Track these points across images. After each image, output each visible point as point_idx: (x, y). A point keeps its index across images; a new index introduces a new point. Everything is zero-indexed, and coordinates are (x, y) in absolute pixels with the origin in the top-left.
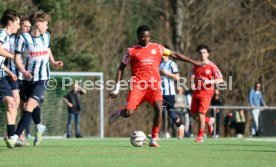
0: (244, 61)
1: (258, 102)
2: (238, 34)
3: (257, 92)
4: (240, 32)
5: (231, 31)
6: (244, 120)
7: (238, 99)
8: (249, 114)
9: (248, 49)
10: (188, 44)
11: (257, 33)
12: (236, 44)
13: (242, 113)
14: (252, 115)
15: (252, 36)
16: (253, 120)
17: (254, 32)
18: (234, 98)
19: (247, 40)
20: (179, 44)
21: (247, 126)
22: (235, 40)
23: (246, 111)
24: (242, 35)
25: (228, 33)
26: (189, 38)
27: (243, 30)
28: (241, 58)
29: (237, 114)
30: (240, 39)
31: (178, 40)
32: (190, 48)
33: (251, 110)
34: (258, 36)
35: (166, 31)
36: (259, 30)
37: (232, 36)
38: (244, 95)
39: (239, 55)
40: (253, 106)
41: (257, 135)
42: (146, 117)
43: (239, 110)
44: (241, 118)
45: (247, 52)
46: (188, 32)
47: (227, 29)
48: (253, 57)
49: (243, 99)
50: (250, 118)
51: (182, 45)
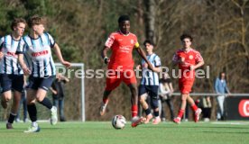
0: (210, 53)
1: (223, 90)
2: (204, 29)
3: (222, 81)
4: (206, 27)
5: (198, 26)
6: (210, 105)
7: (204, 86)
8: (215, 100)
9: (214, 42)
10: (160, 38)
11: (221, 28)
12: (203, 38)
13: (208, 99)
14: (217, 101)
15: (217, 31)
16: (218, 106)
17: (218, 27)
18: (201, 86)
19: (212, 35)
20: (152, 37)
21: (213, 111)
22: (202, 34)
23: (212, 98)
24: (208, 30)
25: (196, 28)
26: (161, 33)
27: (209, 25)
28: (208, 51)
29: (204, 100)
30: (206, 34)
31: (151, 34)
32: (161, 41)
33: (216, 97)
34: (223, 31)
35: (140, 27)
36: (223, 25)
37: (199, 31)
38: (210, 83)
39: (206, 48)
40: (218, 94)
41: (222, 119)
42: (122, 103)
43: (206, 97)
44: (207, 104)
45: (212, 45)
46: (160, 27)
47: (195, 25)
48: (218, 50)
49: (209, 87)
50: (215, 103)
51: (155, 39)
